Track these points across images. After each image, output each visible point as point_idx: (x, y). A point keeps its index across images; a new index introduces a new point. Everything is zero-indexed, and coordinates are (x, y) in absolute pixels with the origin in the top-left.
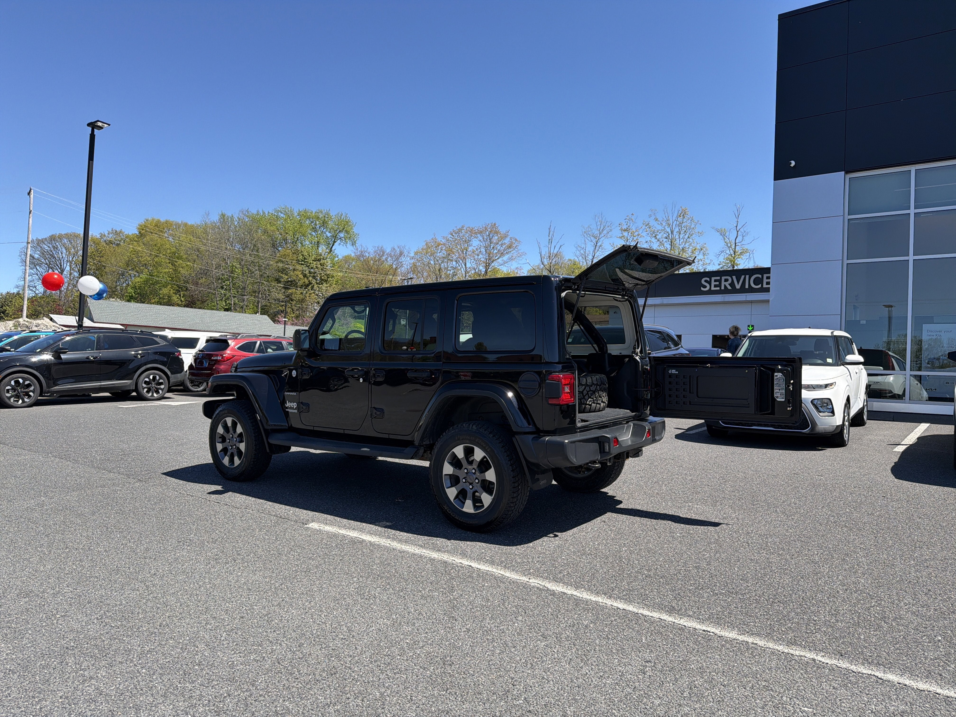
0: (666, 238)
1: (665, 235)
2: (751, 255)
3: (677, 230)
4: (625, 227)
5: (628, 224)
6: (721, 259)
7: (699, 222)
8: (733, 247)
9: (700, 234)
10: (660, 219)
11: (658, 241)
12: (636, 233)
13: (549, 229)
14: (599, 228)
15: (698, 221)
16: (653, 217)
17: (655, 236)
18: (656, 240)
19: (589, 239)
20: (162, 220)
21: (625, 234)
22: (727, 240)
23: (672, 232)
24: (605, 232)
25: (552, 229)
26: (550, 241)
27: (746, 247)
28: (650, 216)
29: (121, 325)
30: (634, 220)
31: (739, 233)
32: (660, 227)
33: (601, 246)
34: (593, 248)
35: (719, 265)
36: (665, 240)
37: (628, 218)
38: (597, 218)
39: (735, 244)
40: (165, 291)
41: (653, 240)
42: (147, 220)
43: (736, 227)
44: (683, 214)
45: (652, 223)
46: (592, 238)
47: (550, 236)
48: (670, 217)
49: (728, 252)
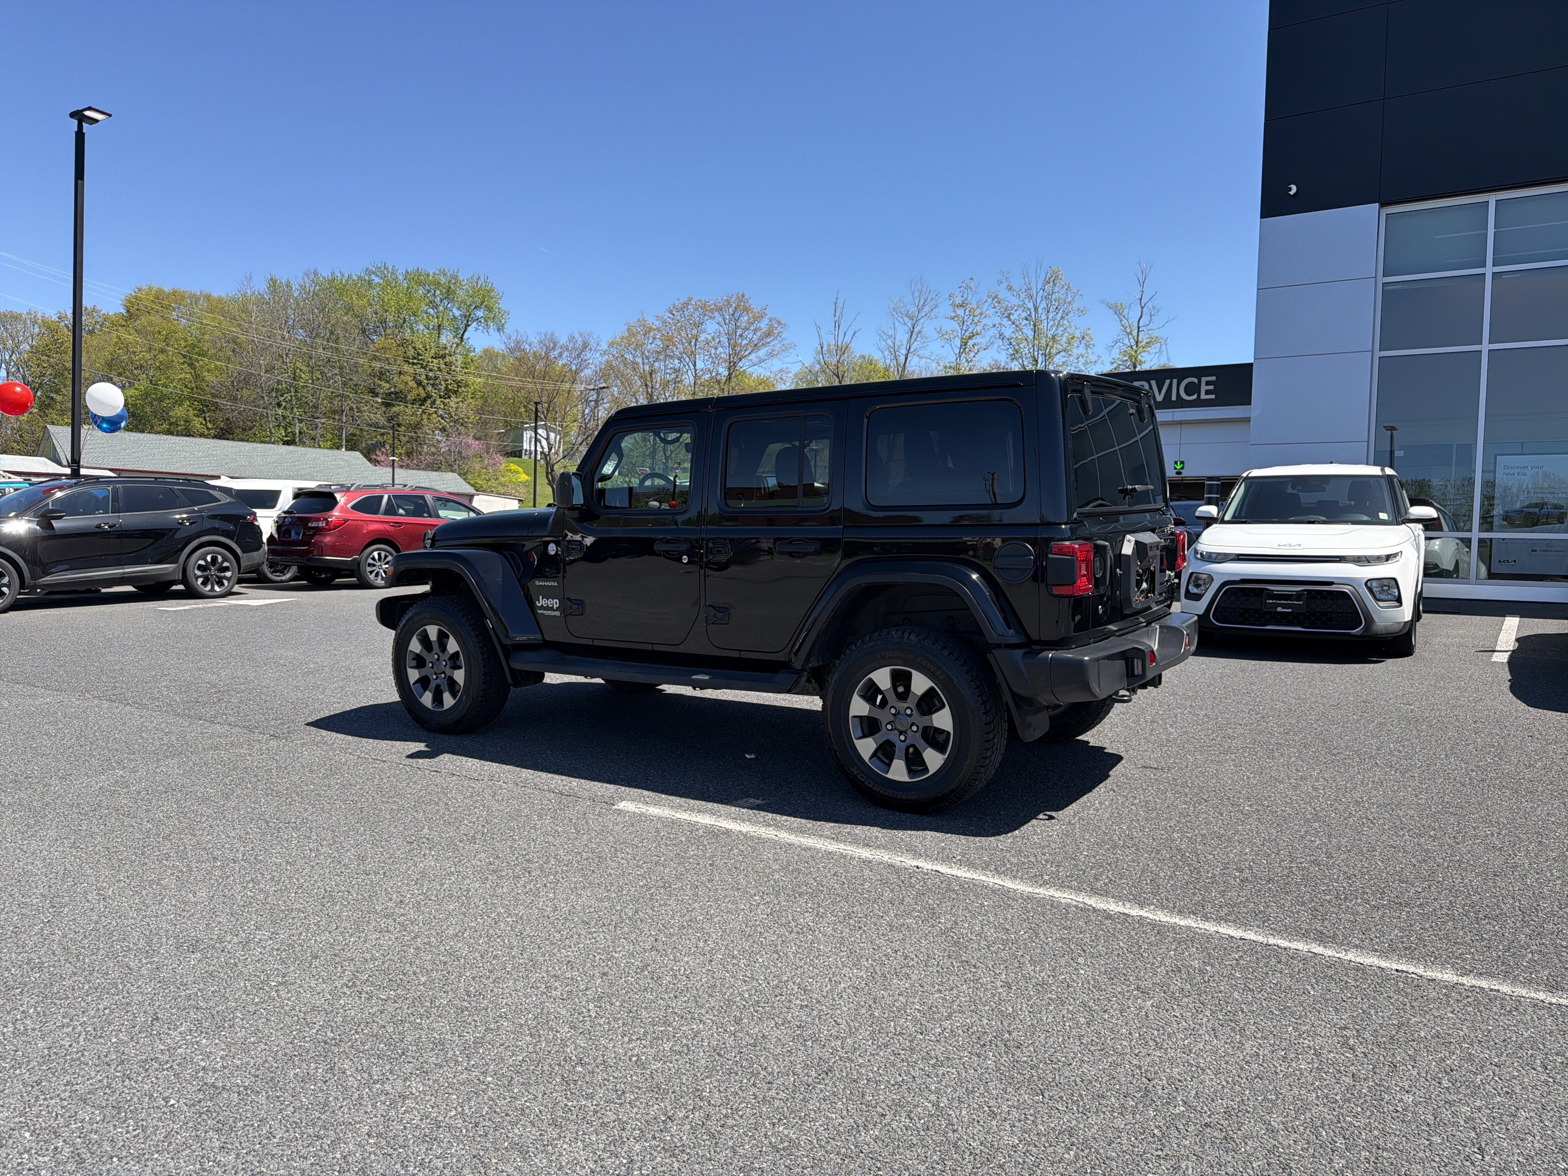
0: (1026, 319)
1: (1024, 315)
2: (1164, 347)
3: (1044, 305)
4: (958, 301)
5: (965, 296)
6: (1115, 353)
7: (1080, 293)
8: (1135, 333)
9: (1082, 312)
10: (1016, 287)
11: (1013, 323)
12: (978, 312)
13: (835, 304)
14: (917, 302)
15: (1078, 291)
16: (1005, 284)
17: (1008, 317)
18: (1010, 323)
19: (901, 320)
20: (167, 289)
21: (960, 312)
22: (1125, 321)
23: (1036, 309)
24: (927, 309)
25: (840, 304)
26: (837, 325)
27: (1155, 334)
28: (1000, 282)
29: (111, 470)
30: (974, 289)
31: (1145, 310)
32: (1015, 301)
33: (920, 332)
34: (907, 336)
35: (1112, 363)
36: (1025, 322)
37: (964, 285)
38: (913, 285)
39: (1139, 328)
40: (179, 412)
41: (1005, 322)
42: (140, 290)
43: (1141, 300)
44: (1053, 279)
45: (1004, 294)
46: (906, 319)
47: (837, 315)
48: (1033, 285)
49: (1126, 341)
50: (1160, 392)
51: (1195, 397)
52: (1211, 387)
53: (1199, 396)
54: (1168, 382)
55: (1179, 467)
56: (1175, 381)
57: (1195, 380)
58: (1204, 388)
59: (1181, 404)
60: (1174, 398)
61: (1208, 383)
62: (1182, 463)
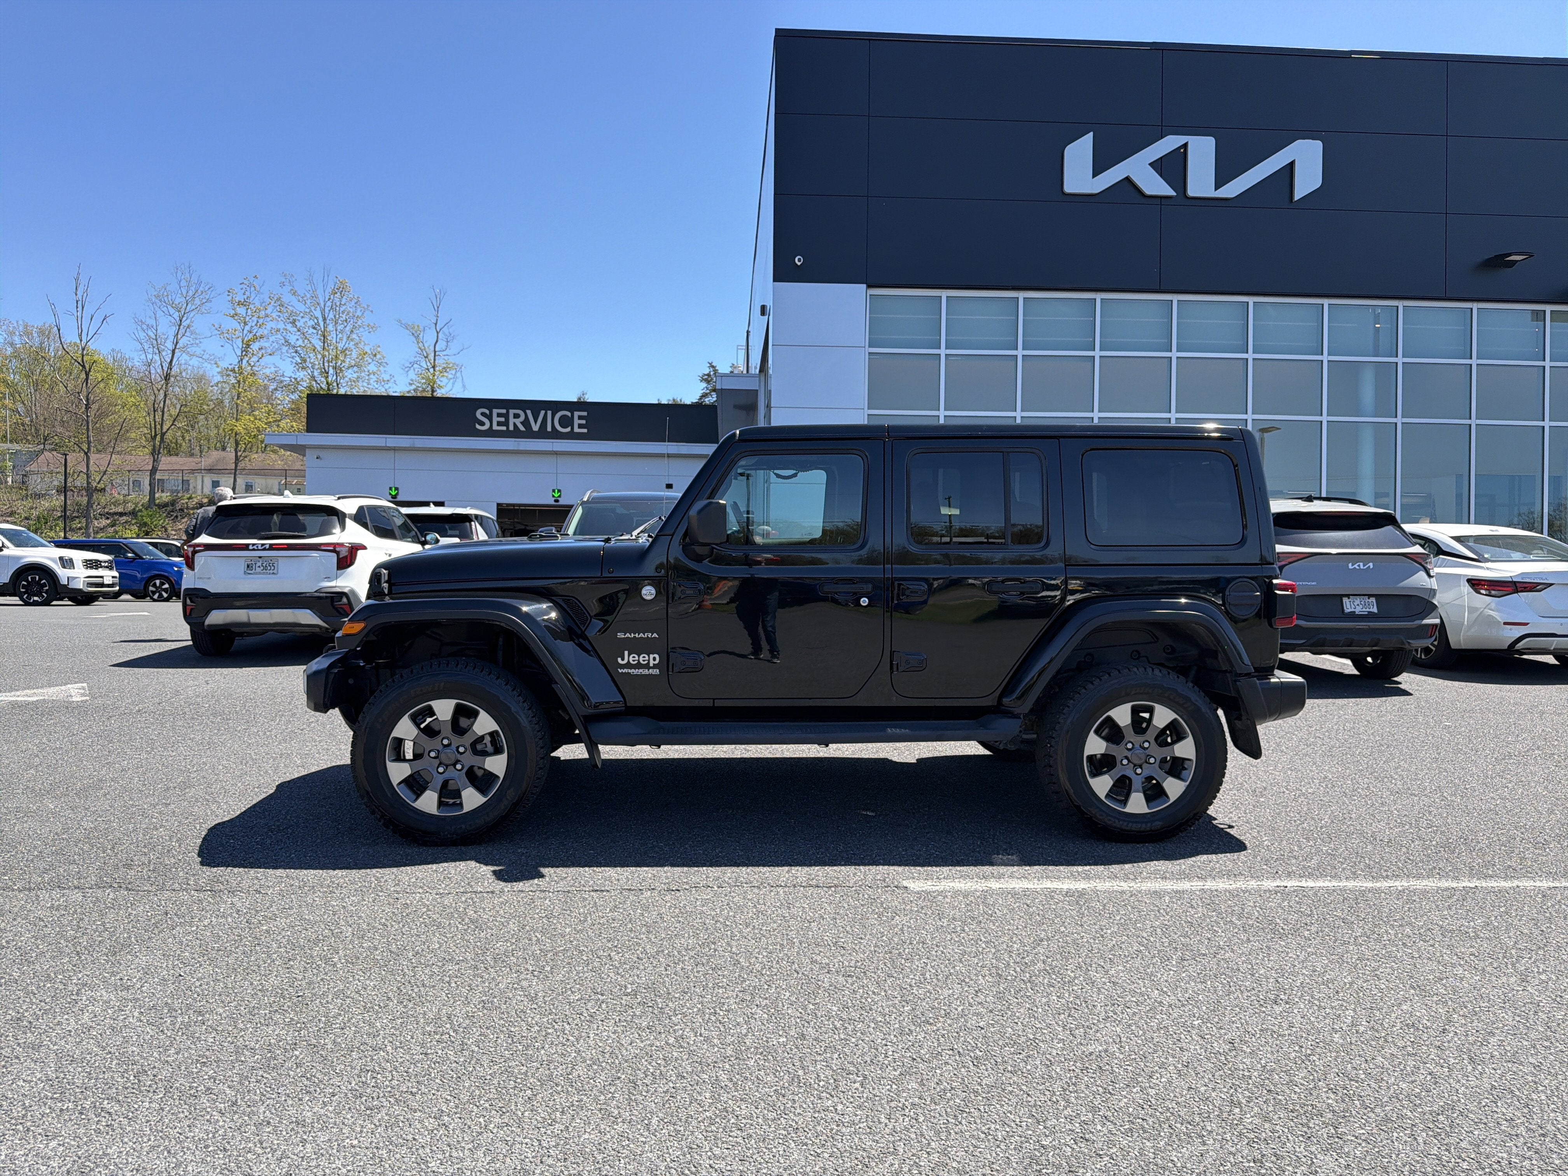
0: (314, 328)
1: (311, 323)
2: (458, 374)
3: (331, 316)
4: (240, 297)
5: (248, 293)
6: (412, 375)
7: (370, 308)
8: (431, 356)
9: (372, 328)
10: (301, 292)
11: (299, 331)
12: (262, 314)
13: (77, 279)
14: (184, 293)
15: (368, 306)
16: (288, 288)
17: (293, 323)
18: (295, 329)
19: (165, 309)
21: (241, 310)
22: (421, 345)
23: (324, 319)
24: (197, 301)
25: (83, 281)
26: (80, 305)
27: (452, 360)
28: (282, 285)
30: (258, 288)
31: (440, 335)
32: (301, 307)
33: (188, 327)
34: (174, 329)
35: (411, 384)
36: (312, 330)
37: (246, 282)
38: (179, 274)
39: (435, 352)
41: (289, 327)
43: (436, 324)
44: (340, 289)
45: (287, 298)
46: (172, 311)
47: (80, 293)
48: (320, 292)
49: (424, 364)
50: (536, 422)
51: (569, 429)
52: (584, 422)
53: (572, 429)
54: (543, 412)
55: (556, 495)
56: (549, 413)
57: (569, 414)
58: (577, 422)
59: (555, 435)
60: (549, 429)
61: (580, 418)
62: (559, 491)
